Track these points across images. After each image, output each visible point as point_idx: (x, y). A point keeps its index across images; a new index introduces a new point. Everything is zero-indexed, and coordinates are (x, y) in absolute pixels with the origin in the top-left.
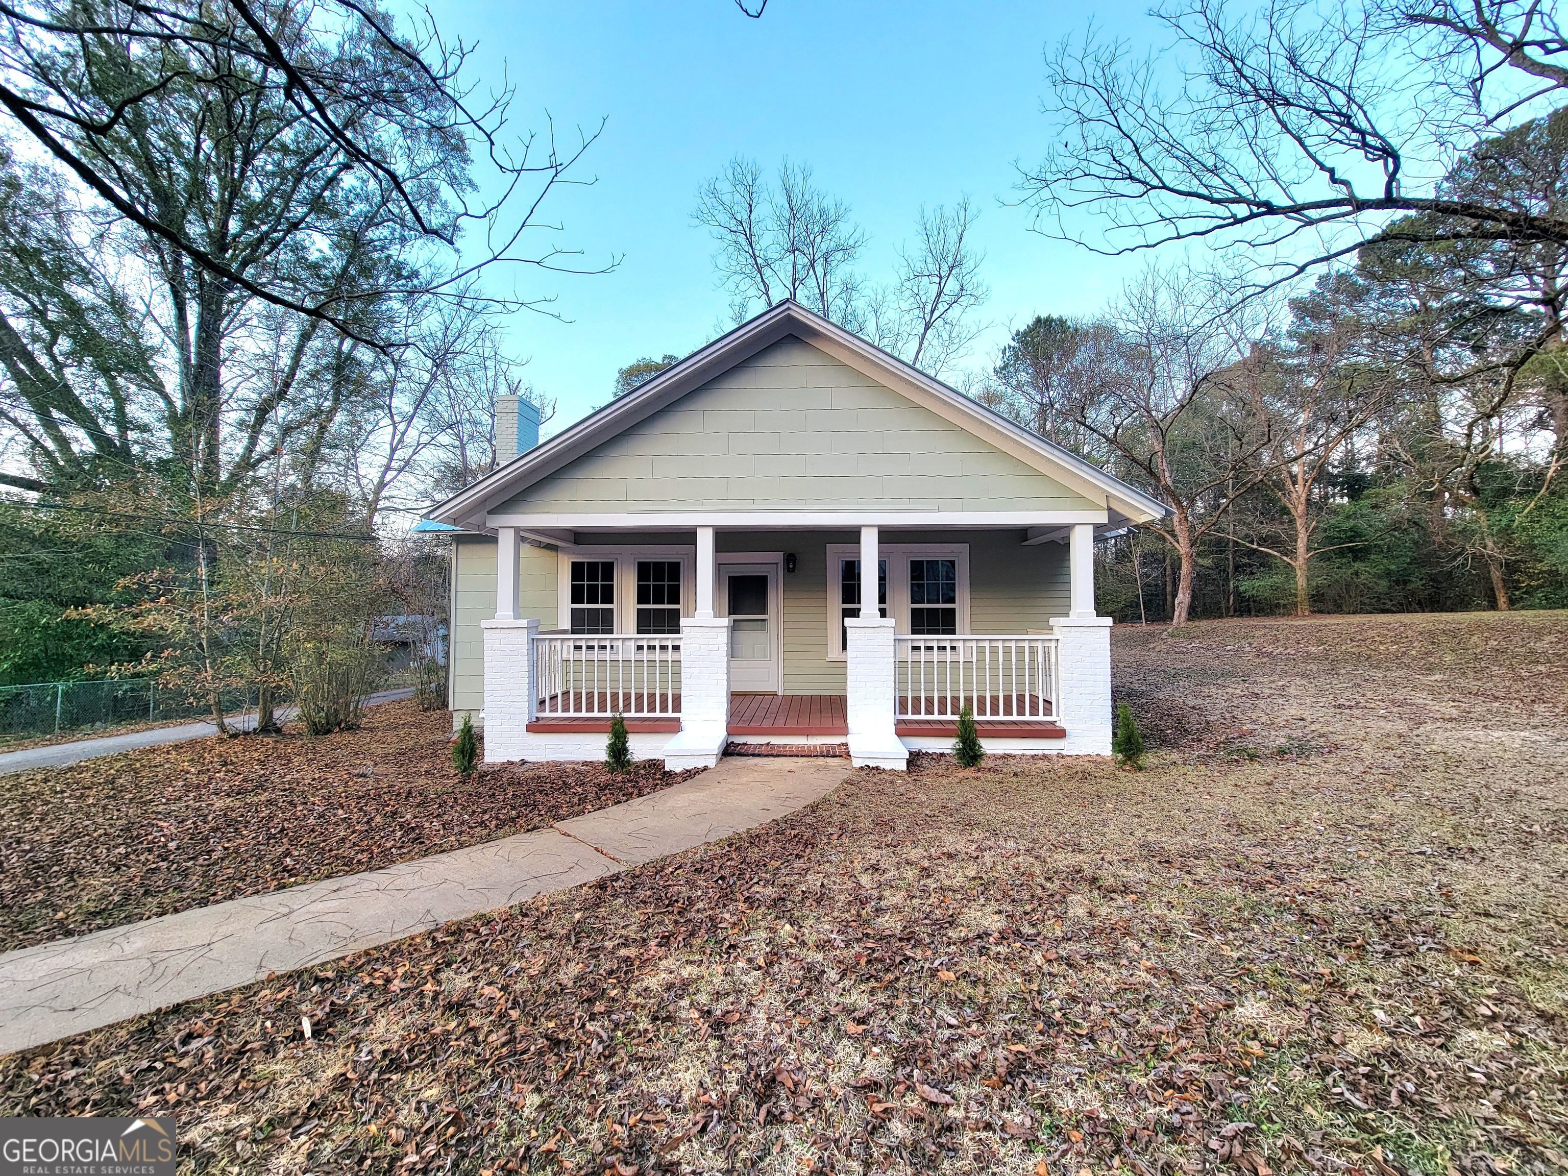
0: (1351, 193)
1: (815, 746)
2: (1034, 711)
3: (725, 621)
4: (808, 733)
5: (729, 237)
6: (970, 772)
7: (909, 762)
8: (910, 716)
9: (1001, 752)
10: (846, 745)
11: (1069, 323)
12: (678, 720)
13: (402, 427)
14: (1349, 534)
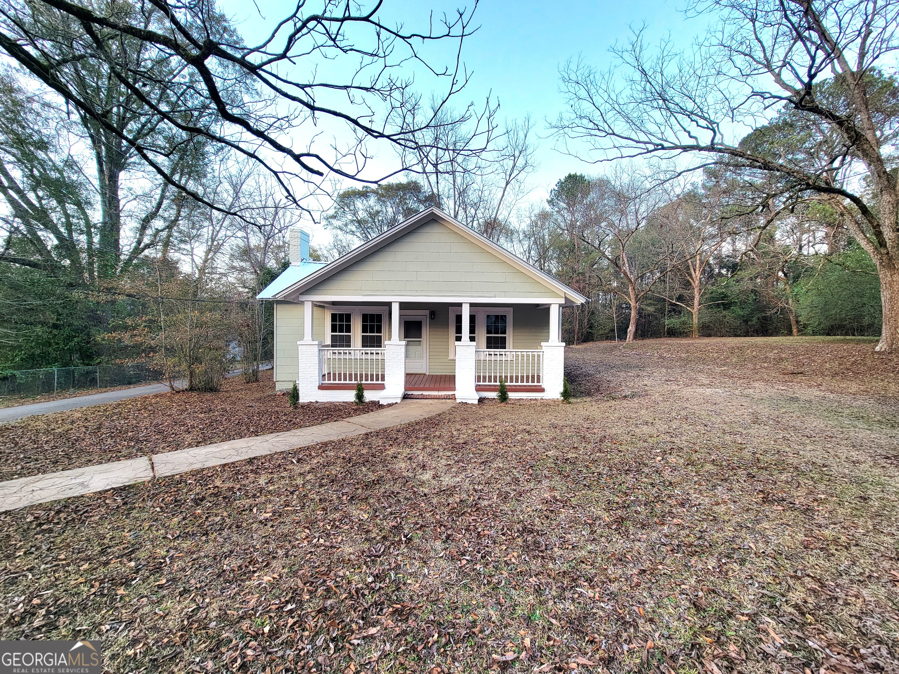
0: (698, 143)
1: (442, 395)
2: (532, 381)
3: (404, 343)
4: (439, 390)
6: (503, 404)
7: (479, 401)
8: (482, 383)
9: (518, 398)
10: (454, 394)
11: (586, 178)
12: (384, 384)
14: (722, 296)
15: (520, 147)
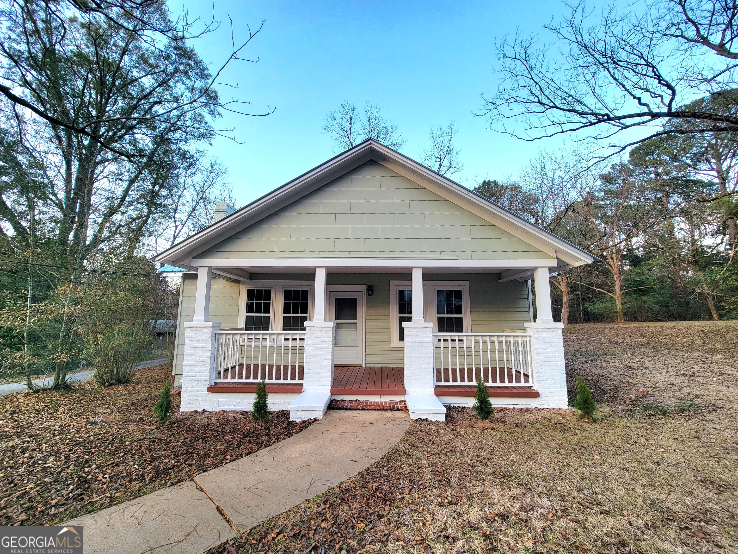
0: (650, 110)
1: (385, 402)
2: (518, 380)
3: (331, 324)
4: (381, 393)
5: (340, 139)
6: (485, 424)
7: (447, 416)
8: (443, 383)
9: (500, 406)
10: (404, 401)
11: (499, 184)
12: (301, 385)
13: (179, 227)
14: (638, 283)
15: (445, 151)
